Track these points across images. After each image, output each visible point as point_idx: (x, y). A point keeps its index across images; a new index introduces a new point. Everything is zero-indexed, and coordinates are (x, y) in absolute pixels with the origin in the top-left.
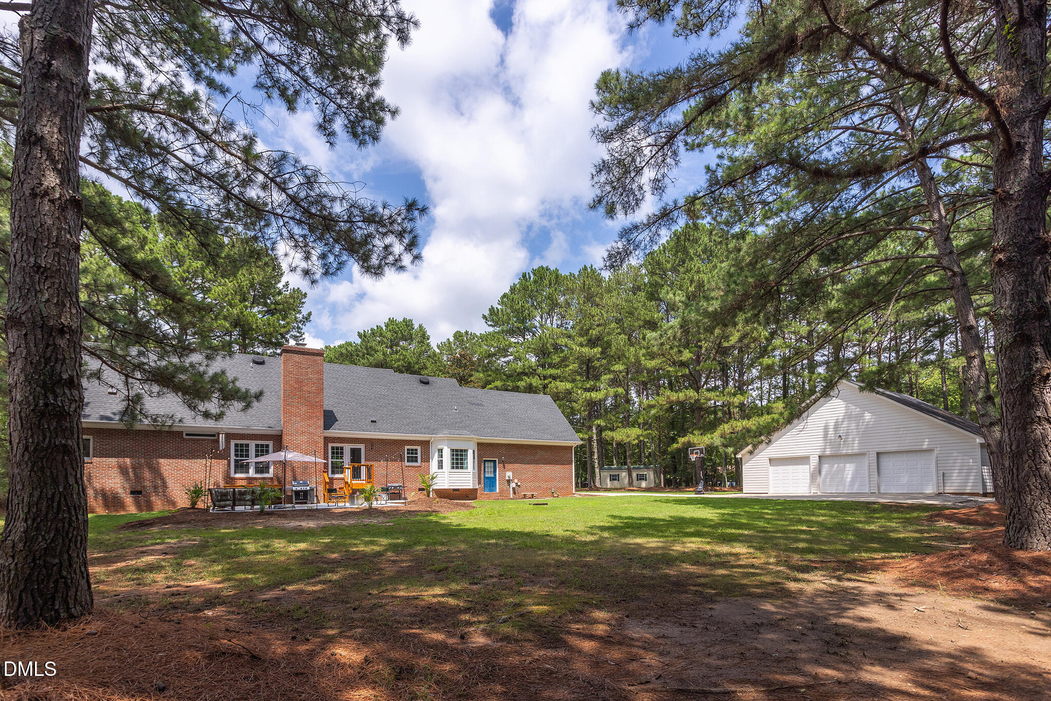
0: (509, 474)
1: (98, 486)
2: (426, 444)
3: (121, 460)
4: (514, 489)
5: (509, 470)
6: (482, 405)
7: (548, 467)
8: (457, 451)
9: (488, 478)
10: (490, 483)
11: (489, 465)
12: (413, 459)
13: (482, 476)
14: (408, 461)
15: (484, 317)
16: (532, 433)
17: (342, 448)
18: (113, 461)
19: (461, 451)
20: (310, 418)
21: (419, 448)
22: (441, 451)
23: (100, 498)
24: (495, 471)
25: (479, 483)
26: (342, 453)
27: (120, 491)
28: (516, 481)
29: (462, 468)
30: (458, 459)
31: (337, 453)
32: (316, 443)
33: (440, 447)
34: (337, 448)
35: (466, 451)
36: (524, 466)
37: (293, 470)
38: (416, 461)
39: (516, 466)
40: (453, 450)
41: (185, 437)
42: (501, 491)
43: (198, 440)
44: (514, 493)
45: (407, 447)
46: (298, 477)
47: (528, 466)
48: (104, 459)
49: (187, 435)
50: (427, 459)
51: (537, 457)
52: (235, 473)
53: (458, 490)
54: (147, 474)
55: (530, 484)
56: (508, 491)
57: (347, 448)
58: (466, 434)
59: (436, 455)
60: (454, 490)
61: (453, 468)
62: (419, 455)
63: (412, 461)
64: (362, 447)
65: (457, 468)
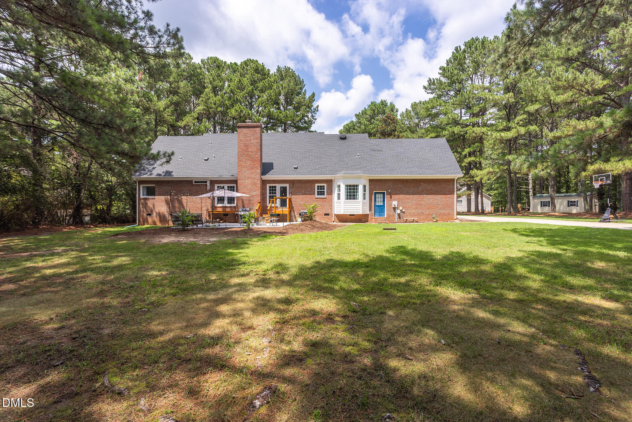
0: (395, 203)
1: (157, 210)
2: (330, 182)
3: (166, 197)
4: (399, 215)
5: (395, 200)
6: (381, 151)
7: (430, 197)
8: (350, 186)
9: (378, 206)
10: (380, 210)
11: (379, 197)
12: (321, 193)
13: (373, 205)
14: (318, 194)
15: (425, 87)
16: (416, 169)
17: (275, 187)
18: (163, 197)
19: (354, 186)
20: (252, 168)
21: (325, 185)
22: (339, 186)
23: (158, 217)
24: (384, 201)
25: (370, 210)
26: (275, 190)
27: (166, 213)
28: (401, 208)
29: (354, 199)
30: (352, 192)
31: (273, 190)
32: (256, 184)
33: (339, 184)
34: (272, 187)
35: (357, 186)
36: (408, 196)
37: (243, 202)
38: (324, 194)
39: (401, 196)
40: (347, 186)
41: (194, 183)
42: (389, 216)
43: (199, 185)
44: (400, 218)
45: (317, 185)
46: (246, 206)
47: (411, 196)
48: (160, 197)
49: (195, 182)
50: (330, 193)
51: (421, 188)
52: (218, 204)
53: (353, 215)
54: (177, 204)
55: (413, 211)
56: (394, 216)
57: (278, 186)
58: (359, 173)
59: (337, 189)
60: (350, 215)
61: (347, 199)
62: (325, 190)
63: (321, 194)
64: (287, 185)
65: (350, 199)
